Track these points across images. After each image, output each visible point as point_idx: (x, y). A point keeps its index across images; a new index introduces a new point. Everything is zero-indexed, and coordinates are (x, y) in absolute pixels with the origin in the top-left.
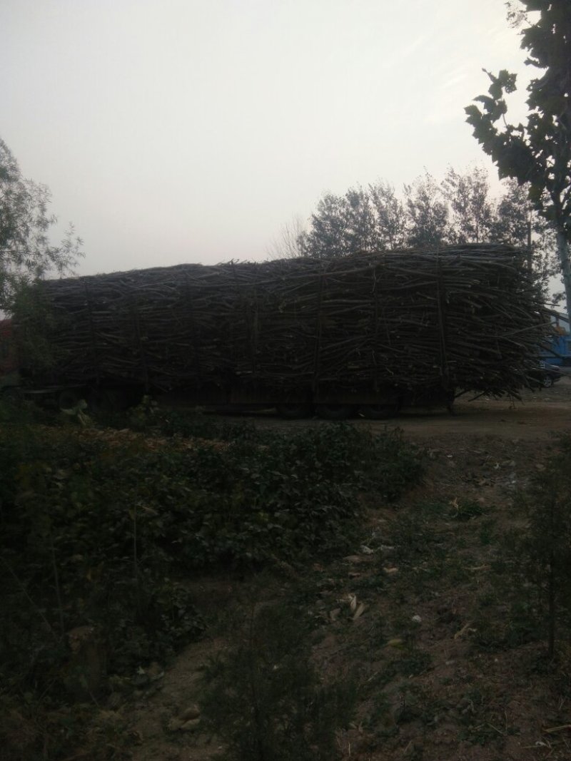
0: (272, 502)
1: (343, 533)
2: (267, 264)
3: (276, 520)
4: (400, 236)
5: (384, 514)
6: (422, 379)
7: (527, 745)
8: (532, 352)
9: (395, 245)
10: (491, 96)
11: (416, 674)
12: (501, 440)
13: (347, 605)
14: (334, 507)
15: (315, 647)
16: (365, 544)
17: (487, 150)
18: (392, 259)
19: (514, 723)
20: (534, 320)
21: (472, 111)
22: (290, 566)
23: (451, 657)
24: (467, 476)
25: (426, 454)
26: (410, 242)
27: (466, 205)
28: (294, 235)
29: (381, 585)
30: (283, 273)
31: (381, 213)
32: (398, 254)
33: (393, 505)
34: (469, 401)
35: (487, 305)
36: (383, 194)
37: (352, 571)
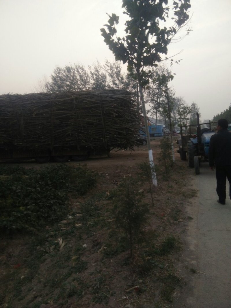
0: (26, 202)
1: (60, 211)
2: (26, 95)
3: (29, 209)
4: (88, 86)
5: (79, 201)
6: (97, 144)
7: (118, 299)
8: (137, 132)
9: (87, 89)
10: (109, 24)
11: (80, 272)
12: (126, 167)
13: (58, 243)
14: (56, 200)
15: (42, 265)
16: (69, 215)
17: (110, 48)
18: (81, 94)
19: (114, 290)
20: (137, 120)
21: (103, 30)
22: (35, 229)
23: (95, 262)
24: (114, 181)
25: (97, 174)
26: (93, 88)
27: (113, 74)
28: (44, 83)
29: (73, 232)
30: (34, 99)
31: (80, 76)
32: (84, 92)
33: (83, 196)
34: (116, 152)
35: (120, 114)
36: (80, 68)
37: (62, 227)
